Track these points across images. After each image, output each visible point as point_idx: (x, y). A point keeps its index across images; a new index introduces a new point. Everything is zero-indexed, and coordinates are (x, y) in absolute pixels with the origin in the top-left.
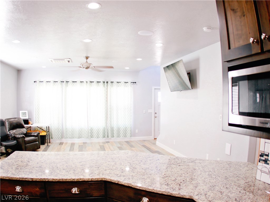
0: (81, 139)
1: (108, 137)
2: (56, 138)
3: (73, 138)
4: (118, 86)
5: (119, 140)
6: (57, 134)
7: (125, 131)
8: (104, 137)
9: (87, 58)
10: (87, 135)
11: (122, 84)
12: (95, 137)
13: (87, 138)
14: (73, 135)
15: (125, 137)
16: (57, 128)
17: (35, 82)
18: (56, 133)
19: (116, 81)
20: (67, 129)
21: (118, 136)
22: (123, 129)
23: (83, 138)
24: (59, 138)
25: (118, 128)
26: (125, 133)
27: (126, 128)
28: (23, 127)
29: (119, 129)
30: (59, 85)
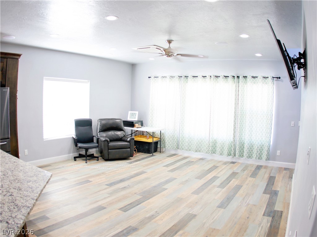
0: (199, 153)
1: (235, 155)
2: (170, 148)
3: (190, 150)
4: (254, 83)
5: (250, 162)
6: (172, 143)
7: (260, 150)
8: (229, 154)
9: (170, 42)
10: (207, 148)
11: (260, 79)
12: (218, 153)
13: (207, 152)
14: (190, 146)
15: (259, 158)
16: (173, 136)
17: (149, 78)
18: (171, 141)
19: (250, 76)
20: (183, 137)
21: (250, 157)
22: (258, 147)
23: (202, 152)
24: (173, 149)
25: (251, 144)
26: (259, 154)
27: (263, 145)
28: (121, 130)
29: (252, 146)
30: (176, 81)
